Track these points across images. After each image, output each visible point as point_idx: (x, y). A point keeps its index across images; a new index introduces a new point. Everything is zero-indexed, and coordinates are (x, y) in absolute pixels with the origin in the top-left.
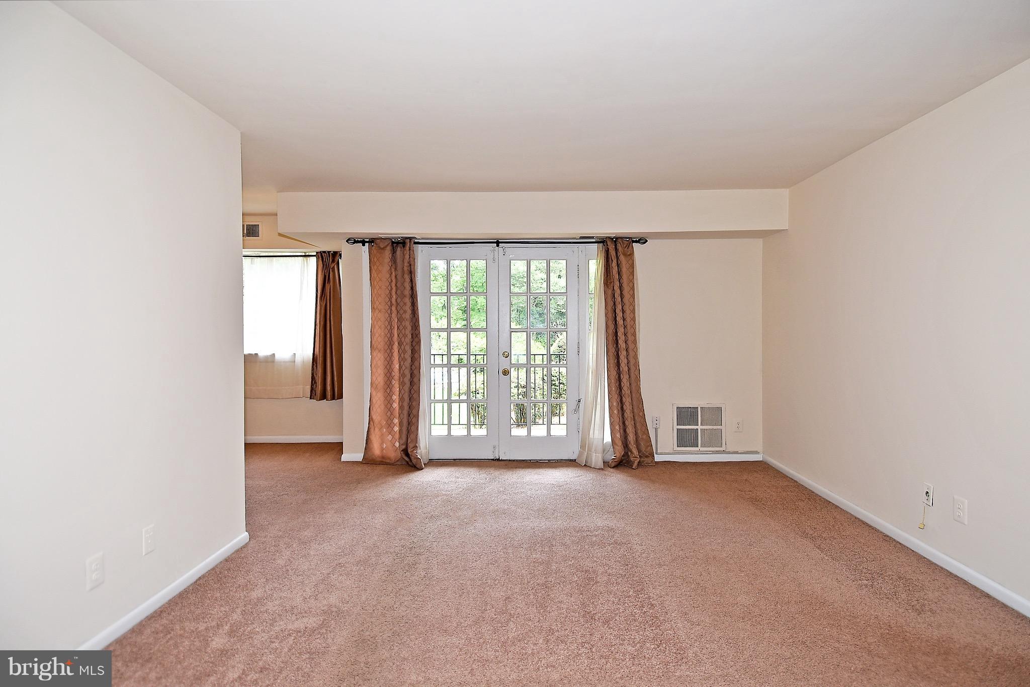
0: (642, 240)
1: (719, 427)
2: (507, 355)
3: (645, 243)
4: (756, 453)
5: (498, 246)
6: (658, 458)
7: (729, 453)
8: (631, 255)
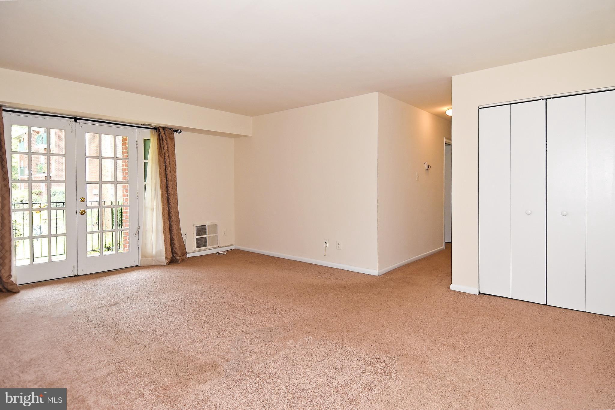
0: (178, 131)
1: (216, 235)
2: (83, 200)
3: (179, 133)
4: (232, 245)
5: (76, 121)
6: (189, 255)
7: (221, 247)
8: (173, 139)
